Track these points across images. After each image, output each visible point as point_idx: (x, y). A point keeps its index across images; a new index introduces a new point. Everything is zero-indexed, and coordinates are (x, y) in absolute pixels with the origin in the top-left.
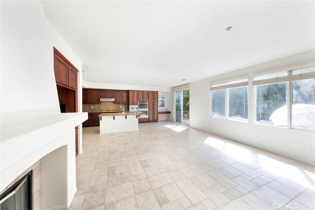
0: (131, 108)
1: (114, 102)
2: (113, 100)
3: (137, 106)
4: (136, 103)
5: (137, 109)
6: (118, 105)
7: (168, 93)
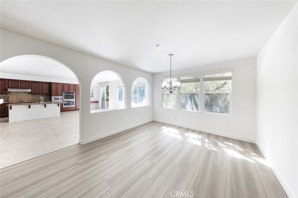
0: (54, 98)
1: (31, 93)
2: (30, 90)
3: (62, 97)
4: (61, 94)
5: (61, 99)
6: (37, 96)
7: (96, 86)
